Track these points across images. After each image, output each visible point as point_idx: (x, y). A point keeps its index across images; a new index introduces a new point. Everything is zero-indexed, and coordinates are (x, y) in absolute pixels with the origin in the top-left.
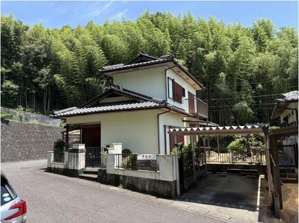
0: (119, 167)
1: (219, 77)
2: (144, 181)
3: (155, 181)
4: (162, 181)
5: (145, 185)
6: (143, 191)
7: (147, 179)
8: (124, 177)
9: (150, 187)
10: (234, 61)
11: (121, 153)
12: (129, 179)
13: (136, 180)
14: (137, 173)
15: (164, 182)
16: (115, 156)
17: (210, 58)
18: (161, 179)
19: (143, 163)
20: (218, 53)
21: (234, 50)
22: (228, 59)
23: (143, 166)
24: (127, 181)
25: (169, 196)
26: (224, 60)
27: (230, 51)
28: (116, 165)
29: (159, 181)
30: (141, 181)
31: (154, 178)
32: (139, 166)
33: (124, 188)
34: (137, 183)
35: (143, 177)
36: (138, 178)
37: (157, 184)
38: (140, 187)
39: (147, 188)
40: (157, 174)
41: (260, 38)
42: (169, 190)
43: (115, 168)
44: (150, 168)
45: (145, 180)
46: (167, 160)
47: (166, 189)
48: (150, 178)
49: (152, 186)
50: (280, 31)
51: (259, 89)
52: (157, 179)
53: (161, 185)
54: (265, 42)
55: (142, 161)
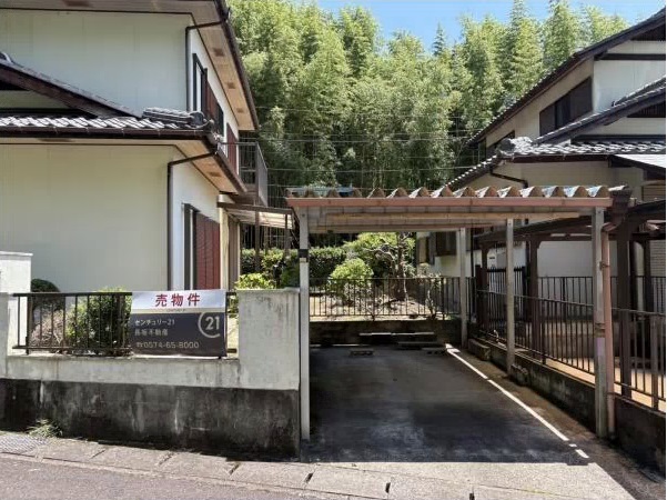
0: (28, 348)
1: (271, 118)
2: (161, 399)
3: (219, 394)
4: (249, 391)
5: (166, 412)
6: (160, 440)
7: (179, 389)
8: (59, 388)
9: (190, 419)
10: (305, 85)
11: (27, 289)
12: (86, 397)
13: (123, 399)
14: (128, 366)
15: (260, 395)
16: (12, 304)
17: (252, 66)
18: (246, 384)
19: (161, 327)
20: (271, 58)
21: (307, 59)
22: (291, 78)
23: (162, 339)
24: (72, 406)
25: (279, 449)
26: (284, 78)
27: (295, 61)
28: (12, 340)
29: (237, 394)
30: (144, 398)
31: (212, 384)
32: (142, 338)
33: (61, 432)
34: (125, 407)
35: (160, 381)
36: (132, 389)
37: (226, 406)
38: (140, 422)
39: (177, 424)
40: (225, 368)
41: (356, 45)
42: (281, 423)
43: (11, 352)
44: (195, 345)
45: (168, 395)
46: (279, 310)
47: (267, 420)
48: (195, 384)
49: (200, 414)
50: (393, 39)
51: (348, 159)
52: (227, 384)
53: (242, 407)
54: (364, 57)
55: (154, 317)
